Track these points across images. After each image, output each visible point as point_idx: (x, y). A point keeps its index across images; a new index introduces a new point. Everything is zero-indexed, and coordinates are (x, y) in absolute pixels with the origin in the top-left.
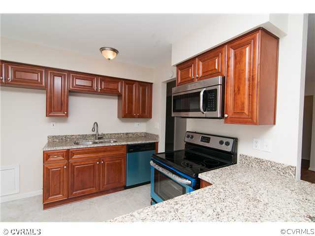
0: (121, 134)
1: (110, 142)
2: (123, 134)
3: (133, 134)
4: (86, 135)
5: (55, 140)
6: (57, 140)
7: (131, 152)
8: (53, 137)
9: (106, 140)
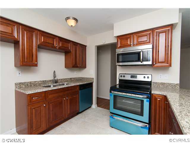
0: (67, 79)
1: (64, 84)
2: (69, 79)
3: (74, 78)
4: (46, 81)
5: (22, 86)
6: (24, 86)
7: (82, 89)
8: (20, 83)
9: (60, 83)
